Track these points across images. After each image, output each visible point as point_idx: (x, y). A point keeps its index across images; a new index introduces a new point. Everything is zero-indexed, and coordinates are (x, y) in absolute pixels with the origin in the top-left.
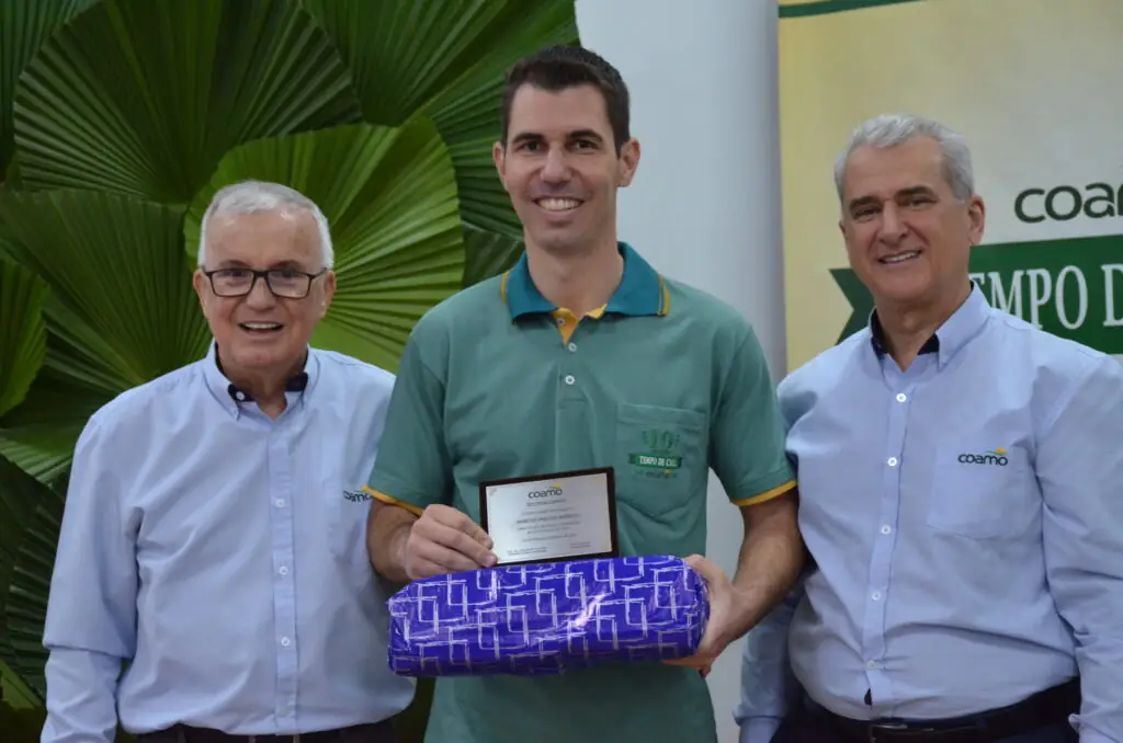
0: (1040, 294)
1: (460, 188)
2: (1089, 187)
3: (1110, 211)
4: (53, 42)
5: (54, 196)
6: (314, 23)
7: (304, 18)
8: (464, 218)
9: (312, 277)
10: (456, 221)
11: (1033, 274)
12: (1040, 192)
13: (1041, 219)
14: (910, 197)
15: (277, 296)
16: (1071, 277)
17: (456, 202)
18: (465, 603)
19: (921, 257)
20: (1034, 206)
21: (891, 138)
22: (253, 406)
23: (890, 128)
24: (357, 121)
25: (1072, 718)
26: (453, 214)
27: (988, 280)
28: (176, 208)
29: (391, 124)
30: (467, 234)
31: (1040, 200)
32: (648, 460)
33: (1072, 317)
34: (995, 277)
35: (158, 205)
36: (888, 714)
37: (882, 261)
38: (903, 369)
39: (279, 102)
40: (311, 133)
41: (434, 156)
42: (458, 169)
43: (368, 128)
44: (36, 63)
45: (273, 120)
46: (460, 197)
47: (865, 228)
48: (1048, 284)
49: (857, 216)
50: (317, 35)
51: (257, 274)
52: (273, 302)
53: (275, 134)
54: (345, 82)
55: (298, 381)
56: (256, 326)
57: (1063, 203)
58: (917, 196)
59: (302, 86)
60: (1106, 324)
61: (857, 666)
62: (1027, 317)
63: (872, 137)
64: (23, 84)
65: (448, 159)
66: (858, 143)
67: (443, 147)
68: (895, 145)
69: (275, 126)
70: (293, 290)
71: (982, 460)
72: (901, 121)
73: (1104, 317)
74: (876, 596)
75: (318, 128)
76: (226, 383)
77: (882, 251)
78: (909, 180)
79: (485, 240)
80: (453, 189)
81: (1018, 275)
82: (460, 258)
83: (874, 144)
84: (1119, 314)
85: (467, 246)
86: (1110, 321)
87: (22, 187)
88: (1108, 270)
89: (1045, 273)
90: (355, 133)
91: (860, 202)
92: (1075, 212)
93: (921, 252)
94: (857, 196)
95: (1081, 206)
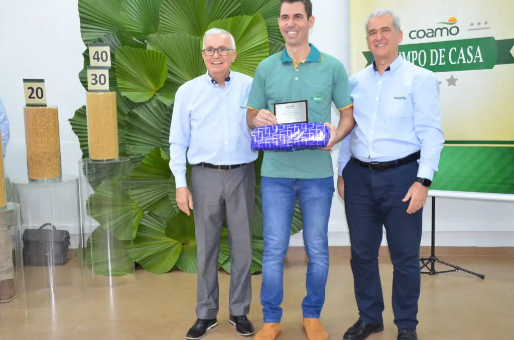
0: (415, 58)
1: (268, 31)
2: (428, 30)
3: (432, 36)
5: (170, 35)
8: (269, 39)
9: (229, 50)
11: (413, 52)
12: (416, 31)
13: (415, 38)
14: (385, 29)
15: (221, 55)
16: (422, 53)
17: (267, 35)
18: (270, 133)
19: (387, 45)
20: (414, 35)
21: (381, 14)
22: (217, 85)
23: (380, 12)
24: (242, 14)
25: (418, 160)
26: (266, 38)
28: (198, 38)
29: (251, 15)
30: (270, 43)
31: (415, 33)
32: (315, 99)
33: (422, 63)
34: (404, 53)
35: (193, 37)
36: (374, 161)
37: (376, 46)
38: (381, 75)
40: (231, 18)
41: (261, 23)
42: (268, 26)
43: (244, 16)
45: (222, 13)
46: (269, 34)
47: (372, 38)
48: (416, 55)
49: (370, 35)
51: (215, 49)
52: (219, 56)
53: (222, 18)
54: (239, 5)
55: (228, 79)
56: (216, 63)
57: (421, 34)
58: (386, 29)
59: (229, 5)
60: (431, 65)
61: (367, 149)
62: (411, 61)
63: (375, 14)
64: (162, 7)
65: (265, 24)
66: (372, 16)
67: (264, 21)
68: (381, 16)
69: (222, 16)
70: (224, 53)
71: (400, 98)
72: (383, 11)
73: (430, 63)
74: (372, 132)
75: (233, 16)
76: (211, 79)
77: (377, 43)
78: (385, 26)
79: (274, 45)
80: (266, 32)
81: (409, 53)
82: (268, 49)
83: (376, 16)
84: (434, 62)
85: (270, 46)
86: (432, 64)
87: (161, 33)
88: (432, 51)
89: (416, 52)
90: (242, 18)
91: (371, 31)
92: (424, 36)
93: (386, 44)
94: (371, 29)
95: (426, 35)
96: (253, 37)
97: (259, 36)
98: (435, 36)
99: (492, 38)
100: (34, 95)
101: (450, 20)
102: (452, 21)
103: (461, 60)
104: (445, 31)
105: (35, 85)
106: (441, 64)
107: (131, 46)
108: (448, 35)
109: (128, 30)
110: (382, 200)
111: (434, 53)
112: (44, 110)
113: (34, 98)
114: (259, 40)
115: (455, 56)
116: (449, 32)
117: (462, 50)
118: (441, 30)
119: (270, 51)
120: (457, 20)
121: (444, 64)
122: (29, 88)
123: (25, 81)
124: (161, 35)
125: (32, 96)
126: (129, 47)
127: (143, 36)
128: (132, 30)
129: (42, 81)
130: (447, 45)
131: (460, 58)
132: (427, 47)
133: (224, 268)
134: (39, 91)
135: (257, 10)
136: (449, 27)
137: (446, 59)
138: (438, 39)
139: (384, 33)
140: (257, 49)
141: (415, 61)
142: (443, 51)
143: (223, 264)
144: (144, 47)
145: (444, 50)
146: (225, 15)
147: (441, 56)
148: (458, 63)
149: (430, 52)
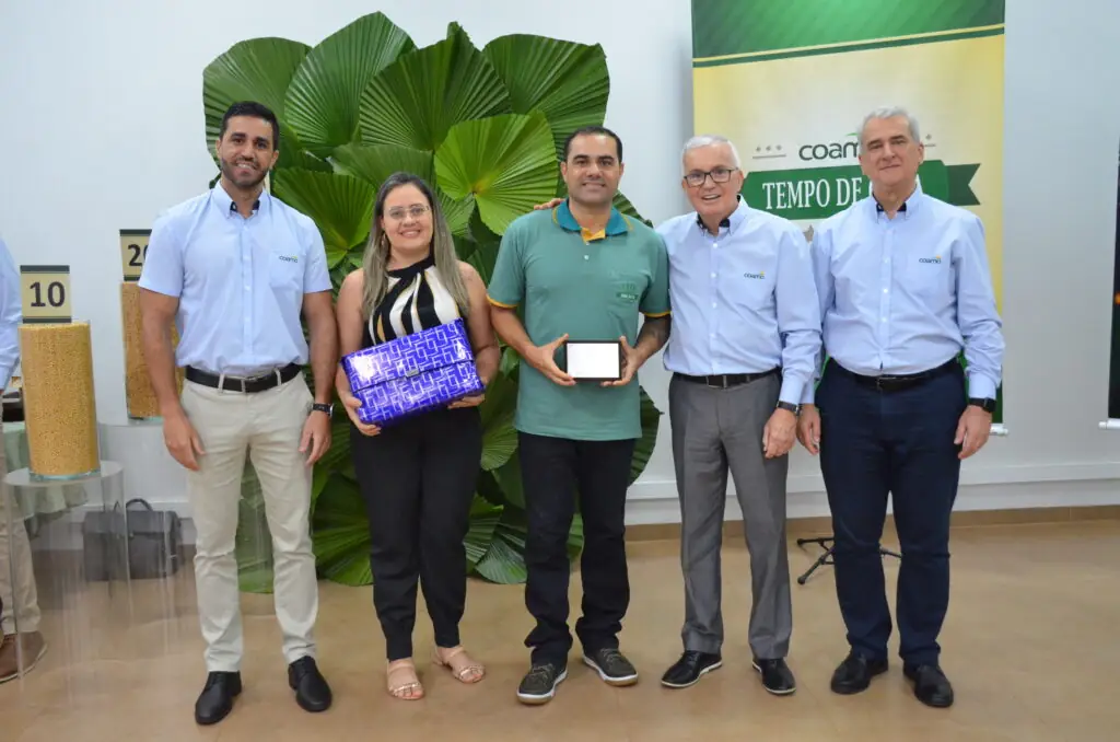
0: (810, 192)
2: (832, 145)
3: (840, 156)
4: (375, 78)
5: (376, 147)
6: (492, 69)
7: (487, 67)
9: (730, 171)
10: (555, 158)
11: (806, 182)
12: (811, 147)
13: (810, 158)
14: (897, 140)
16: (823, 184)
17: (554, 150)
20: (808, 153)
21: (885, 116)
23: (885, 111)
24: (509, 113)
26: (552, 155)
27: (787, 186)
28: (429, 153)
29: (526, 114)
31: (811, 150)
33: (823, 201)
34: (790, 184)
35: (420, 152)
39: (474, 105)
40: (490, 119)
41: (542, 129)
42: (554, 134)
43: (514, 115)
44: (368, 89)
45: (472, 112)
47: (876, 155)
48: (812, 187)
49: (870, 150)
50: (493, 74)
51: (706, 174)
52: (714, 185)
54: (507, 94)
57: (821, 152)
58: (900, 140)
59: (486, 96)
61: (875, 352)
63: (878, 113)
64: (362, 97)
65: (549, 130)
66: (871, 117)
67: (547, 125)
68: (888, 118)
69: (473, 115)
71: (930, 261)
73: (836, 200)
75: (494, 115)
77: (882, 164)
78: (896, 133)
80: (553, 143)
81: (800, 183)
83: (880, 117)
84: (843, 200)
86: (839, 203)
87: (362, 145)
88: (839, 181)
89: (812, 183)
90: (510, 118)
91: (872, 142)
92: (825, 156)
93: (899, 165)
94: (873, 138)
95: (828, 153)
96: (523, 155)
97: (533, 154)
98: (845, 156)
99: (940, 162)
105: (141, 241)
107: (304, 167)
109: (299, 138)
110: (898, 441)
111: (843, 183)
114: (534, 160)
118: (855, 146)
122: (130, 247)
123: (124, 232)
124: (361, 148)
125: (137, 261)
126: (302, 170)
127: (327, 150)
128: (307, 139)
132: (831, 174)
133: (481, 572)
135: (536, 104)
138: (849, 161)
139: (897, 147)
140: (533, 174)
141: (810, 198)
142: (858, 182)
143: (477, 564)
144: (329, 169)
145: (860, 179)
146: (478, 113)
147: (855, 191)
149: (836, 183)
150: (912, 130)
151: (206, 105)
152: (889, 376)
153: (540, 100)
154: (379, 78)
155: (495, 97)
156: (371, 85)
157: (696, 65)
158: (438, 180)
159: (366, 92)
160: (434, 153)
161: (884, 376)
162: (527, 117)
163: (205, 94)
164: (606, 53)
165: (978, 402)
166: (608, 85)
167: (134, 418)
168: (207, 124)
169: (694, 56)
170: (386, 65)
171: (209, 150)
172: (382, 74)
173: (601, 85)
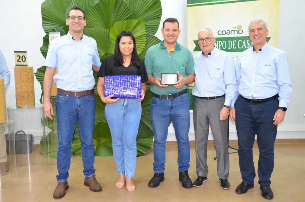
0: (220, 44)
1: (146, 28)
2: (227, 31)
3: (230, 34)
5: (93, 29)
7: (126, 5)
9: (211, 38)
10: (145, 33)
11: (220, 42)
12: (221, 31)
13: (221, 35)
14: (259, 29)
16: (224, 42)
17: (145, 30)
20: (220, 33)
21: (257, 21)
24: (132, 19)
28: (108, 31)
29: (137, 19)
30: (147, 35)
33: (224, 47)
35: (106, 30)
37: (254, 38)
39: (122, 16)
40: (126, 20)
42: (145, 26)
43: (134, 20)
44: (90, 11)
47: (253, 34)
48: (221, 43)
49: (252, 32)
50: (128, 7)
52: (206, 43)
53: (122, 20)
54: (131, 13)
57: (224, 33)
58: (260, 29)
59: (125, 14)
63: (254, 21)
64: (89, 14)
66: (252, 23)
67: (143, 23)
71: (268, 65)
73: (228, 47)
78: (259, 27)
79: (149, 35)
81: (218, 42)
82: (146, 38)
83: (255, 22)
84: (230, 47)
85: (146, 36)
86: (229, 48)
87: (88, 27)
88: (229, 41)
89: (221, 42)
90: (132, 21)
91: (252, 30)
93: (260, 36)
95: (226, 33)
96: (136, 32)
97: (139, 31)
98: (231, 34)
100: (21, 60)
101: (238, 27)
102: (240, 27)
103: (244, 47)
104: (236, 32)
105: (21, 55)
106: (234, 48)
108: (237, 34)
110: (257, 118)
111: (230, 42)
112: (26, 68)
113: (20, 61)
114: (139, 33)
115: (241, 44)
116: (238, 32)
117: (244, 42)
118: (234, 31)
119: (146, 39)
120: (242, 26)
121: (235, 48)
122: (17, 56)
123: (15, 52)
124: (88, 29)
125: (19, 60)
129: (25, 52)
130: (237, 39)
131: (243, 45)
132: (227, 39)
134: (24, 57)
135: (140, 17)
136: (238, 30)
137: (236, 46)
138: (232, 35)
139: (259, 31)
140: (139, 37)
141: (220, 46)
142: (235, 42)
145: (235, 41)
146: (123, 19)
147: (234, 44)
148: (242, 48)
149: (228, 42)
150: (264, 26)
151: (42, 14)
152: (255, 99)
153: (142, 15)
154: (94, 8)
155: (128, 14)
156: (91, 10)
157: (188, 6)
158: (111, 39)
159: (90, 12)
160: (110, 30)
161: (254, 99)
162: (137, 21)
163: (42, 11)
164: (161, 2)
165: (281, 108)
166: (162, 11)
167: (18, 107)
168: (43, 20)
169: (188, 3)
170: (96, 4)
171: (43, 28)
172: (94, 6)
173: (159, 11)
